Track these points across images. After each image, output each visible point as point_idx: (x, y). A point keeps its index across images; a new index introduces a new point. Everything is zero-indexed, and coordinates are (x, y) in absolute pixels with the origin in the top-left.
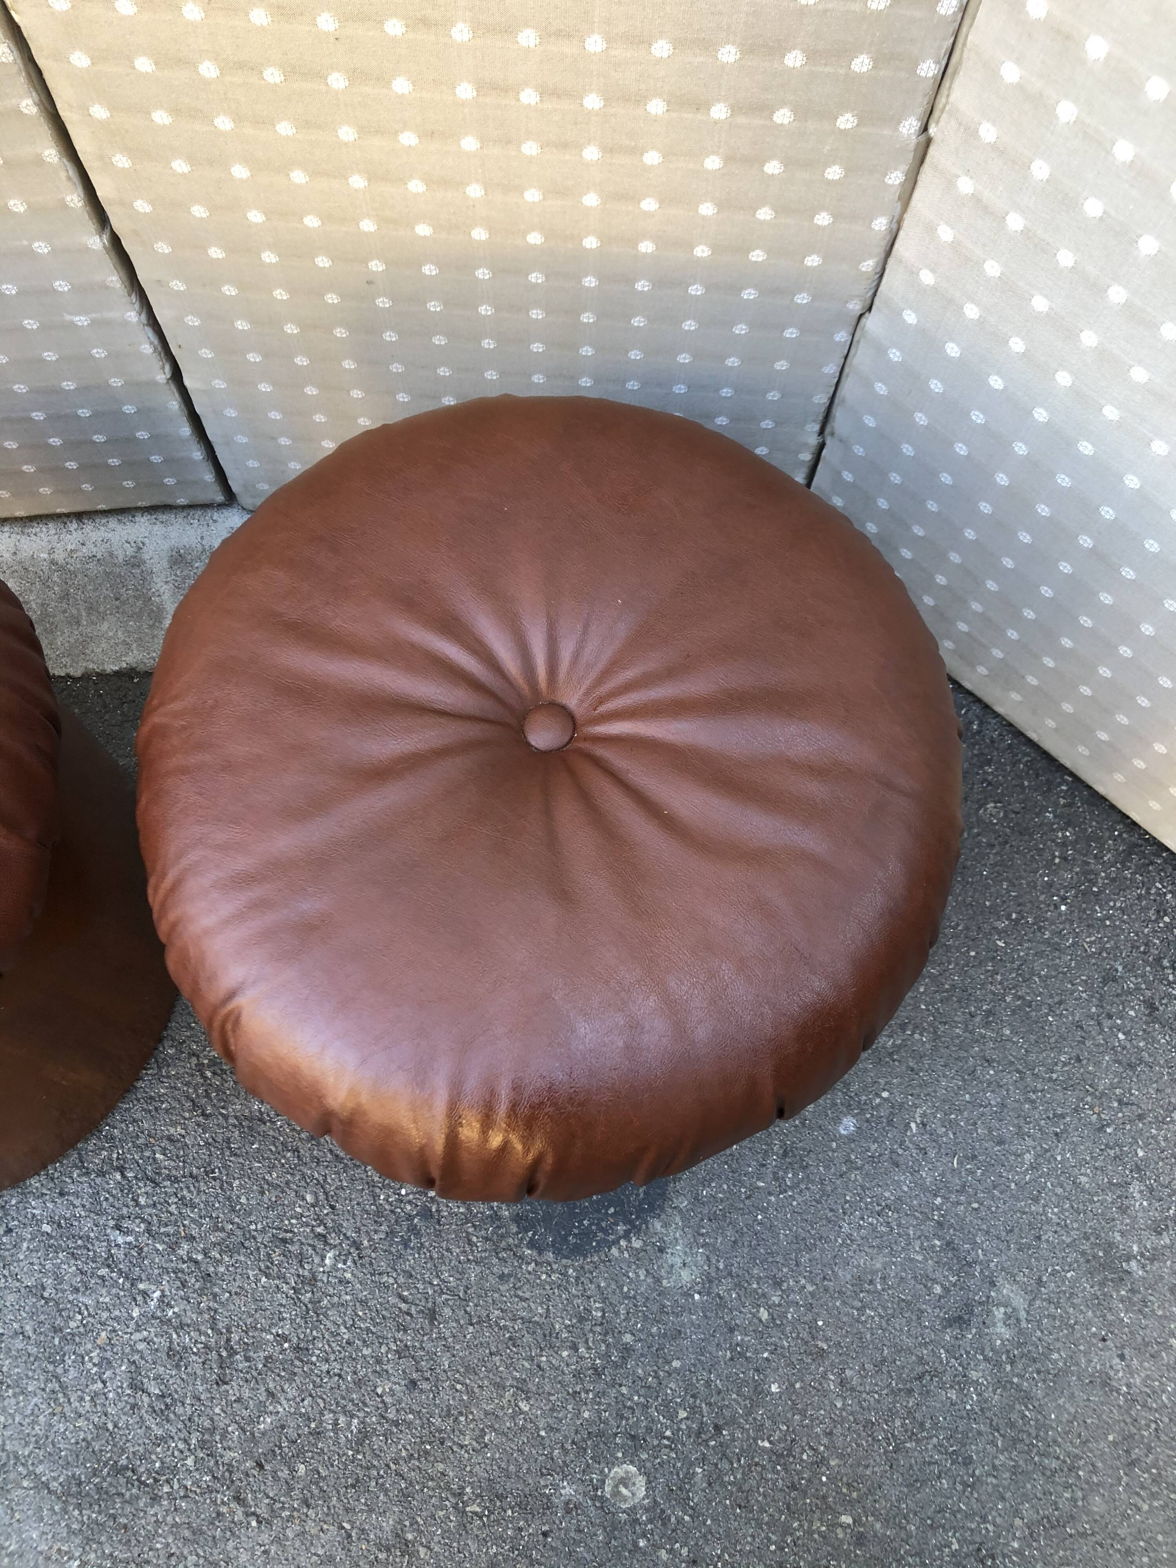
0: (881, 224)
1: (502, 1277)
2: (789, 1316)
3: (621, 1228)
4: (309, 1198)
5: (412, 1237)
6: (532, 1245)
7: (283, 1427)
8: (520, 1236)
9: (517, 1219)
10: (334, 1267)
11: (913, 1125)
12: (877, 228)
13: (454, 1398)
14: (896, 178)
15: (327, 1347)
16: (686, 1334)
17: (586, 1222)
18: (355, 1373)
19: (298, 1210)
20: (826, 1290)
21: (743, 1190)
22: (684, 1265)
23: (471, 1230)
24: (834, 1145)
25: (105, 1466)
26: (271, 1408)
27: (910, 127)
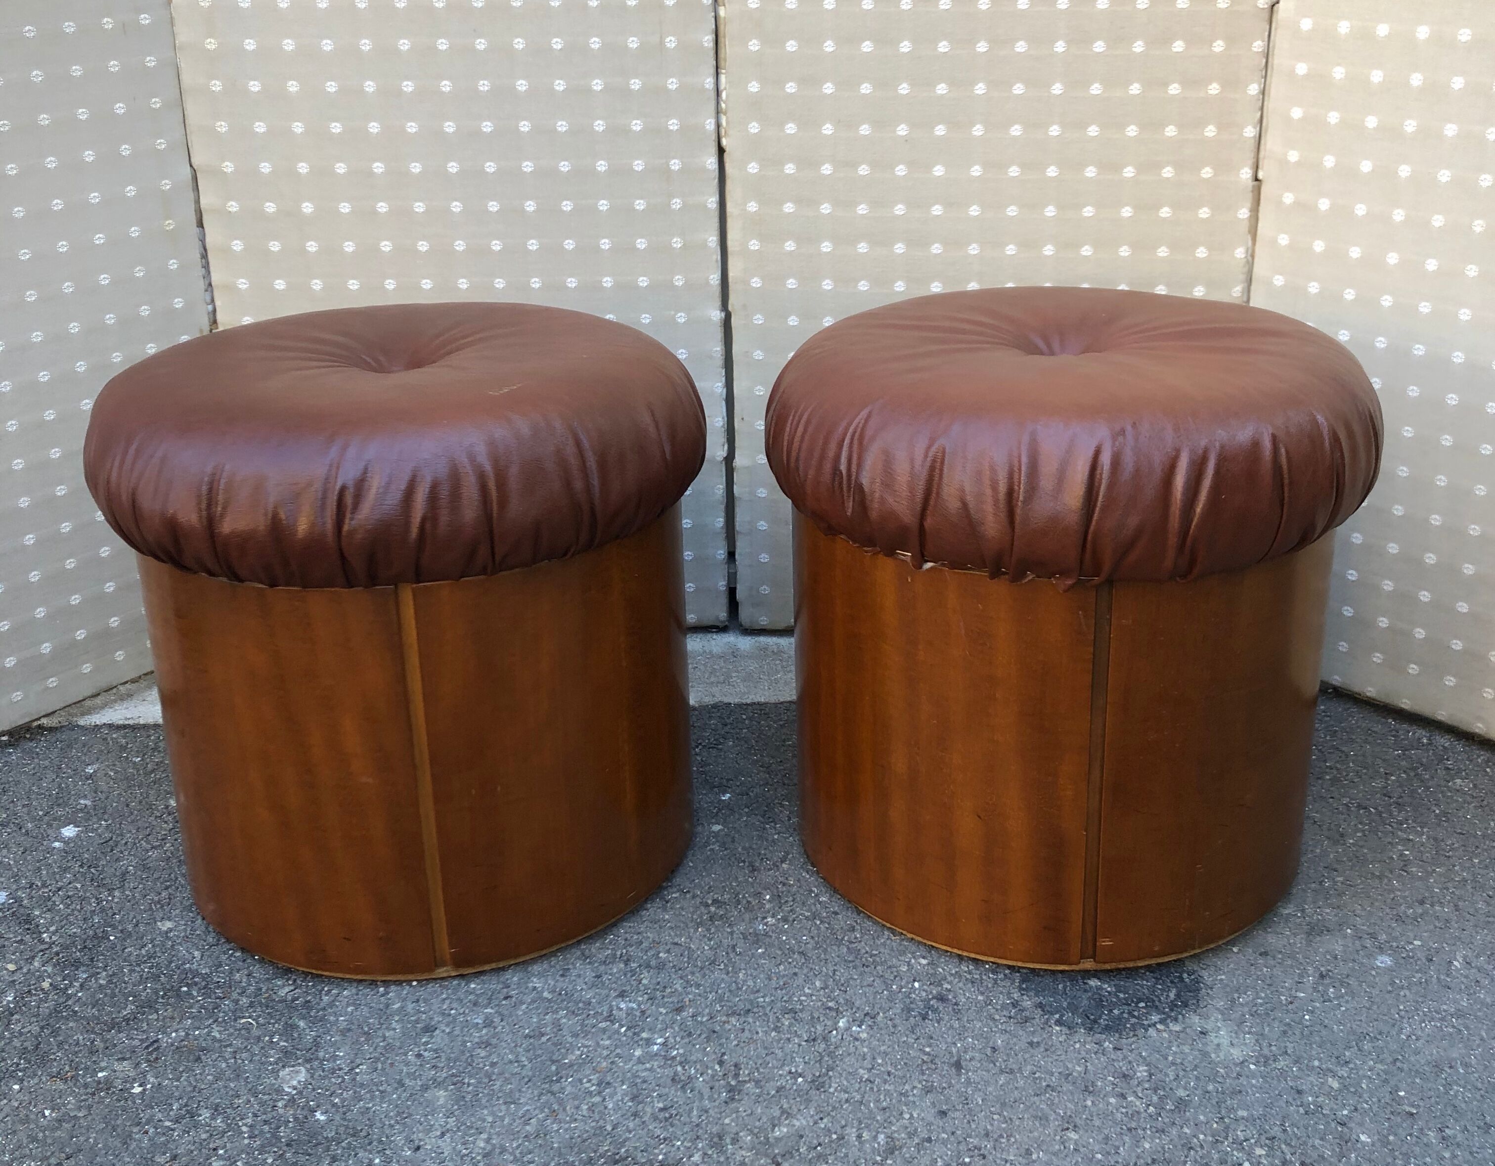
0: (1240, 253)
1: (1031, 1044)
2: (1364, 1086)
3: (1155, 1018)
4: (818, 984)
5: (930, 1012)
6: (1059, 1022)
7: (801, 1137)
8: (1046, 1017)
9: (1040, 1006)
10: (848, 1029)
11: (1455, 963)
12: (1238, 256)
13: (992, 1125)
14: (1244, 213)
15: (845, 1083)
16: (1247, 1093)
17: (1116, 1012)
18: (878, 1101)
19: (807, 991)
20: (1401, 1070)
21: (1283, 998)
22: (1232, 1044)
23: (993, 1011)
24: (1374, 973)
25: (601, 1156)
26: (787, 1122)
27: (1246, 174)
